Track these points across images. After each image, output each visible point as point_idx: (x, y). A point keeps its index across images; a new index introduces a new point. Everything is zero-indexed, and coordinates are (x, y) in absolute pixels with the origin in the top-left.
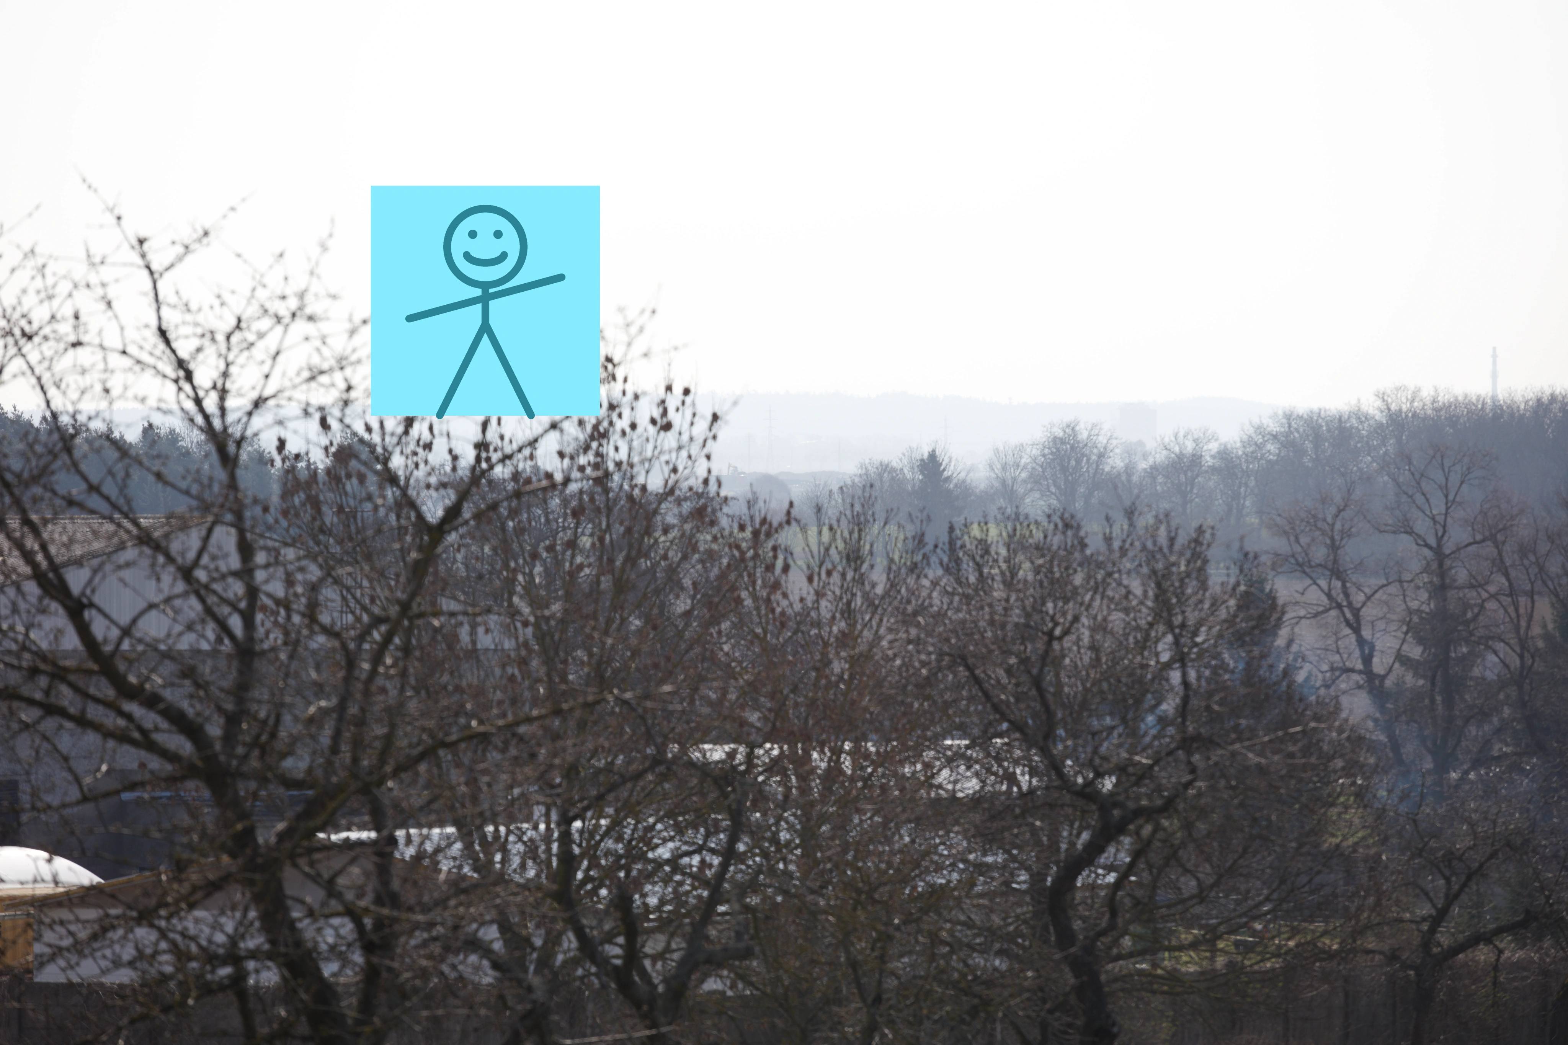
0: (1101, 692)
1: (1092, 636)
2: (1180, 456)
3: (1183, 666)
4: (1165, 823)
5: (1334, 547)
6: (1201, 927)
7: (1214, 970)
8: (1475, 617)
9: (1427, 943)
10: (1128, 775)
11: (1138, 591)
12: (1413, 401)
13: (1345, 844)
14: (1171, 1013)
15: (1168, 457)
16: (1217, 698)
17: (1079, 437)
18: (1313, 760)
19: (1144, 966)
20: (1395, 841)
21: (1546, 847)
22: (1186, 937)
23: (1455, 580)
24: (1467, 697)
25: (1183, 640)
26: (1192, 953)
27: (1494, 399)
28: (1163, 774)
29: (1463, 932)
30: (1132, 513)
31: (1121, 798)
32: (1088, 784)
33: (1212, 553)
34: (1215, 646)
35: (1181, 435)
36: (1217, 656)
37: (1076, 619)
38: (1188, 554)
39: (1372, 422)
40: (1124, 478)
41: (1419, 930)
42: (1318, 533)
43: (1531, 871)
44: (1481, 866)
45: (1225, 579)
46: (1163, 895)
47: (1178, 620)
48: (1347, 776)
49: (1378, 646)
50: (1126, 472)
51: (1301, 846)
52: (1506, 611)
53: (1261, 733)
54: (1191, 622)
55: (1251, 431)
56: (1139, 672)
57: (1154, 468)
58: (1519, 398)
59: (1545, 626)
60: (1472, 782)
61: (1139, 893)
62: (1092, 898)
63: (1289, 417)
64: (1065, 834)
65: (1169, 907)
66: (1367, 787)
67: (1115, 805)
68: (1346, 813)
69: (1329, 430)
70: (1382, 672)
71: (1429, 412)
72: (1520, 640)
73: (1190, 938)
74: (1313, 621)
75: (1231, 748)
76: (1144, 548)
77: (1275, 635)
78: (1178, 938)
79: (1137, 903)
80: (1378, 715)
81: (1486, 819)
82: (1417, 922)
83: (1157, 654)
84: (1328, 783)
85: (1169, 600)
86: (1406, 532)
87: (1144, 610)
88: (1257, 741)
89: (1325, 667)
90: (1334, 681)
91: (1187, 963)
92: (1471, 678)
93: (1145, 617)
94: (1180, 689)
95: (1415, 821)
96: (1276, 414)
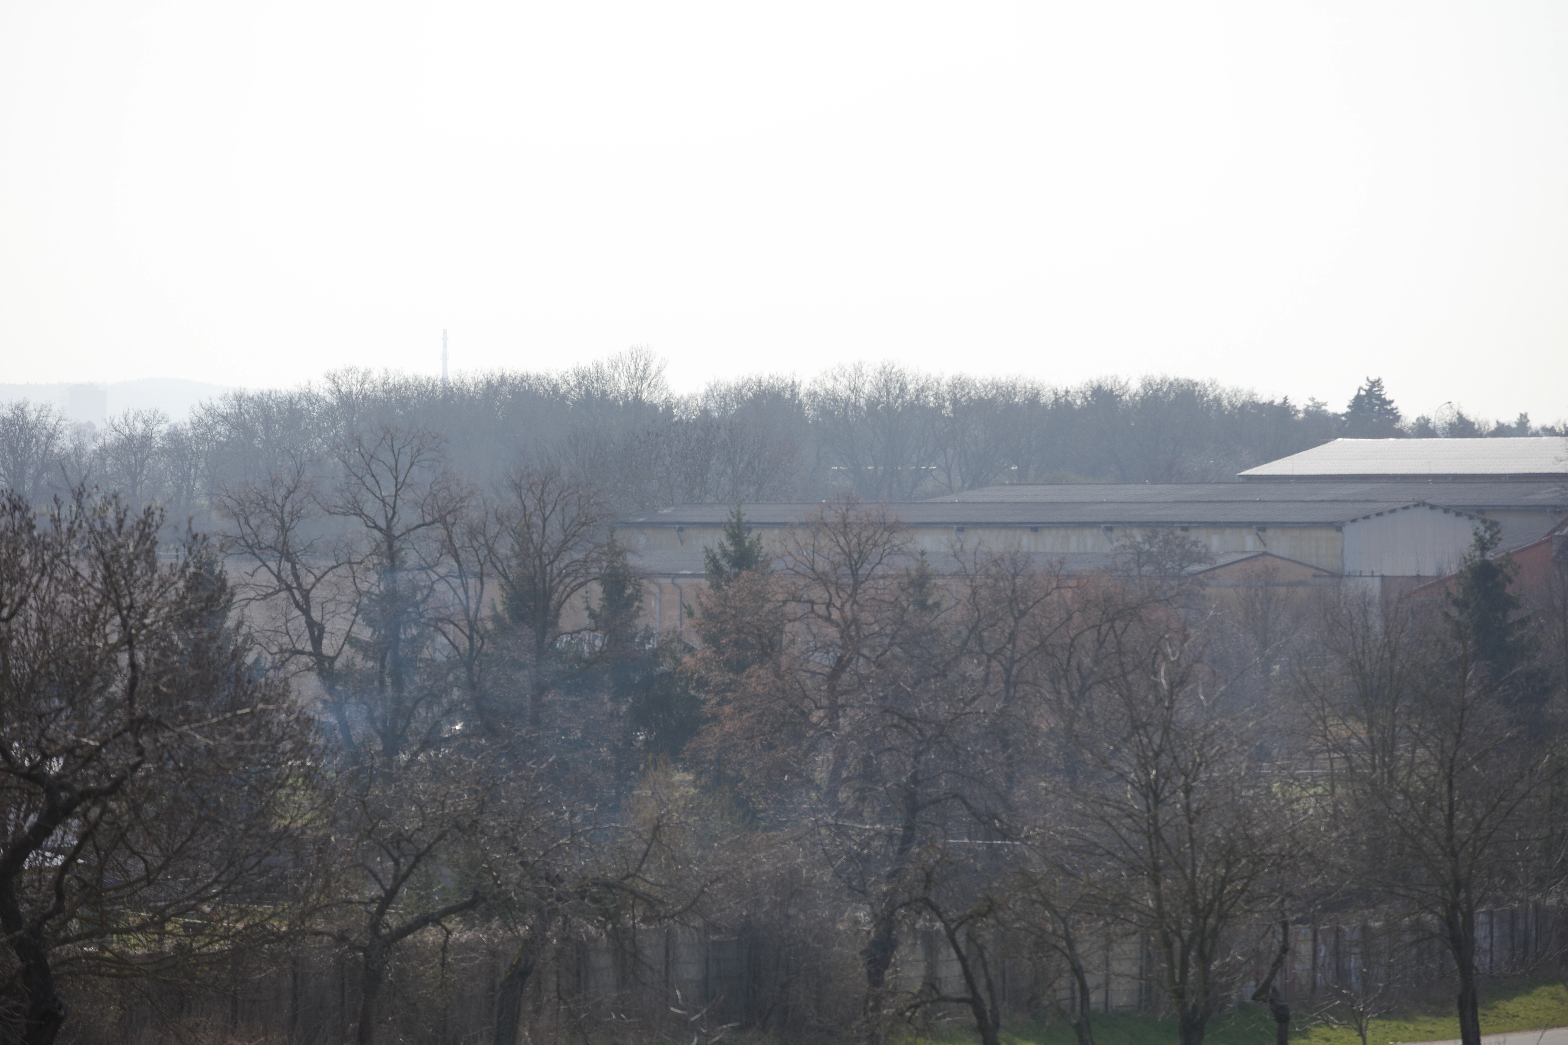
0: (49, 674)
1: (39, 618)
2: (130, 438)
3: (131, 648)
4: (113, 805)
5: (284, 529)
6: (149, 910)
7: (161, 953)
8: (425, 600)
9: (374, 927)
10: (75, 757)
11: (86, 572)
12: (363, 383)
13: (293, 826)
14: (119, 996)
15: (117, 439)
16: (164, 679)
17: (29, 418)
18: (262, 742)
19: (92, 949)
20: (344, 822)
21: (494, 828)
22: (134, 920)
23: (404, 562)
24: (416, 679)
25: (131, 622)
26: (140, 936)
27: (444, 381)
28: (111, 756)
29: (411, 913)
30: (81, 494)
31: (69, 780)
32: (34, 766)
33: (162, 535)
34: (164, 627)
35: (131, 416)
36: (167, 637)
37: (23, 600)
38: (137, 535)
39: (323, 404)
40: (73, 459)
41: (367, 912)
42: (268, 514)
43: (479, 852)
44: (430, 847)
45: (174, 561)
46: (110, 878)
47: (125, 602)
48: (296, 758)
49: (328, 627)
50: (75, 453)
51: (249, 827)
52: (455, 593)
53: (210, 715)
54: (139, 605)
55: (201, 413)
56: (87, 653)
57: (104, 449)
58: (469, 380)
59: (494, 608)
60: (421, 764)
61: (88, 876)
62: (40, 881)
63: (239, 398)
64: (12, 817)
65: (116, 889)
66: (316, 769)
67: (63, 787)
68: (294, 795)
69: (279, 412)
70: (332, 654)
71: (380, 394)
72: (469, 621)
73: (138, 920)
74: (263, 603)
75: (178, 730)
76: (92, 530)
77: (225, 617)
78: (127, 921)
79: (84, 885)
80: (327, 697)
81: (435, 800)
82: (365, 904)
83: (105, 636)
84: (278, 765)
85: (118, 582)
86: (356, 514)
87: (92, 591)
88: (206, 722)
89: (275, 649)
90: (283, 663)
91: (135, 945)
92: (421, 660)
93: (93, 598)
94: (127, 671)
95: (363, 802)
96: (226, 395)
